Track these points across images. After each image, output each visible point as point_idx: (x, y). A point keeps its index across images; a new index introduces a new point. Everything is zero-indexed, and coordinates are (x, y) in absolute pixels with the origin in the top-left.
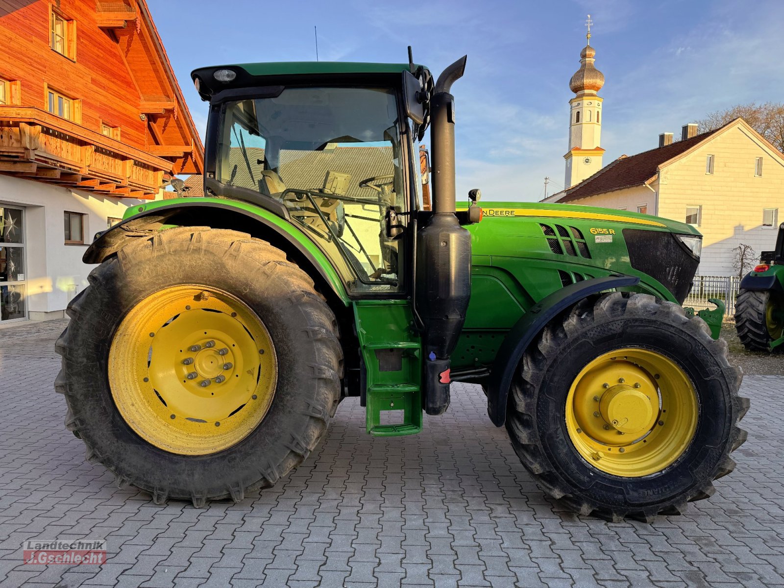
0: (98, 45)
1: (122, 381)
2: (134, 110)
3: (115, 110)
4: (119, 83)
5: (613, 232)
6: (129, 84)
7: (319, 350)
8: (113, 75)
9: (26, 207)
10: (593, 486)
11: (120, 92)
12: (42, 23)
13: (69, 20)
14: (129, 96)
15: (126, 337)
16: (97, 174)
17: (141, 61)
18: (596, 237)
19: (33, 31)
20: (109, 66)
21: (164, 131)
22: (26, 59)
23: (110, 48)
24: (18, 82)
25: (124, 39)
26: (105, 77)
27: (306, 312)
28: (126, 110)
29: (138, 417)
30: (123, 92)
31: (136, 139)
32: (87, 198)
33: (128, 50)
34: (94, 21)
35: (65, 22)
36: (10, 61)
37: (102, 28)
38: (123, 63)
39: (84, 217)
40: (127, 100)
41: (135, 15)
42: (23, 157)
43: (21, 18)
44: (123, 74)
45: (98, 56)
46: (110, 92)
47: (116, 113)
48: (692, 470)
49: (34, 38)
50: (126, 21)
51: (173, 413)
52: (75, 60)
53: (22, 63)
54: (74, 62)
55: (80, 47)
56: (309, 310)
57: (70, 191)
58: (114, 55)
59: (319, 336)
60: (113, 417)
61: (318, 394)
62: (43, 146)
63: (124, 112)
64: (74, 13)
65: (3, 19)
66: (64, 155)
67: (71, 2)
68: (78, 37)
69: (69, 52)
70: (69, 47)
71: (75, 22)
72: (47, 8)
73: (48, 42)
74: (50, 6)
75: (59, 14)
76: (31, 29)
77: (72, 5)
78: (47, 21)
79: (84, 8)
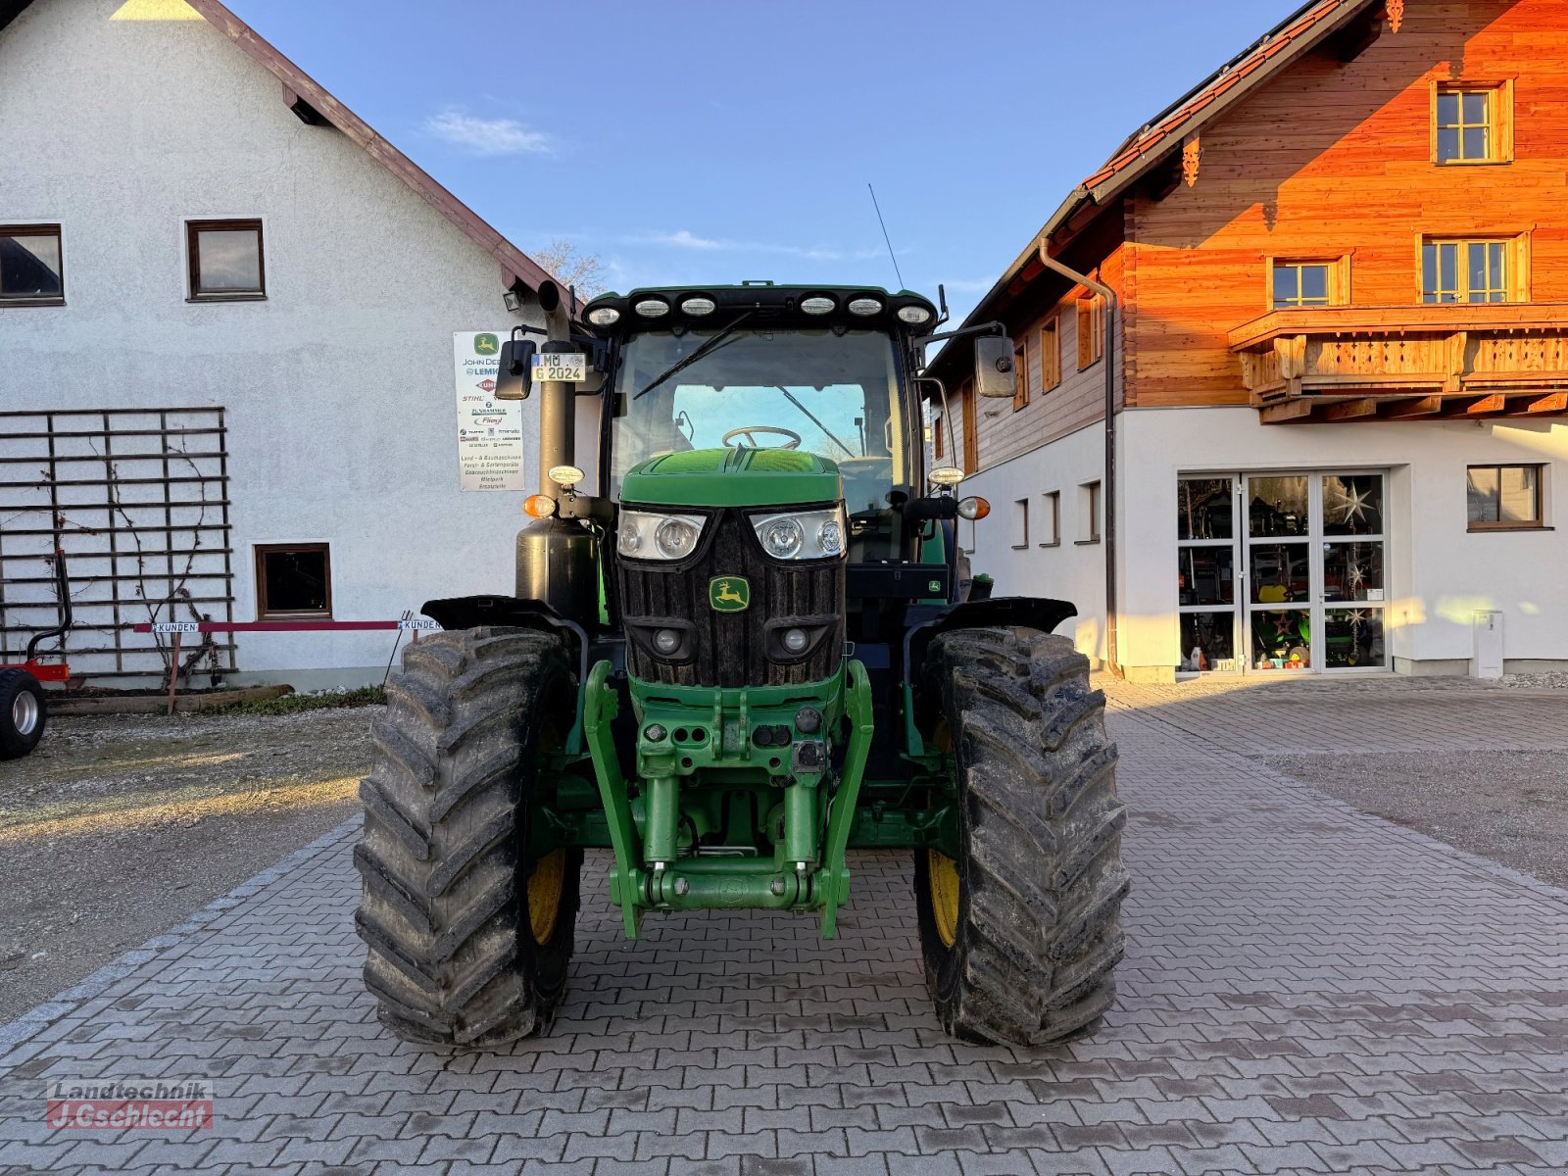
9: (1389, 469)
12: (1412, 128)
13: (1499, 85)
16: (1500, 384)
19: (1388, 154)
22: (1365, 211)
24: (1346, 258)
32: (1549, 431)
35: (1493, 93)
36: (1327, 229)
39: (1545, 468)
42: (1284, 395)
43: (1358, 144)
49: (1388, 165)
52: (1511, 158)
53: (1359, 221)
54: (1509, 163)
55: (1527, 126)
57: (1480, 425)
62: (1333, 364)
64: (1510, 66)
65: (1312, 164)
66: (1392, 367)
67: (1497, 49)
68: (1520, 108)
69: (1500, 148)
70: (1500, 137)
71: (1510, 83)
72: (1426, 94)
73: (1426, 157)
74: (1433, 87)
75: (1466, 87)
76: (1381, 153)
77: (1502, 52)
78: (1425, 118)
79: (1544, 39)
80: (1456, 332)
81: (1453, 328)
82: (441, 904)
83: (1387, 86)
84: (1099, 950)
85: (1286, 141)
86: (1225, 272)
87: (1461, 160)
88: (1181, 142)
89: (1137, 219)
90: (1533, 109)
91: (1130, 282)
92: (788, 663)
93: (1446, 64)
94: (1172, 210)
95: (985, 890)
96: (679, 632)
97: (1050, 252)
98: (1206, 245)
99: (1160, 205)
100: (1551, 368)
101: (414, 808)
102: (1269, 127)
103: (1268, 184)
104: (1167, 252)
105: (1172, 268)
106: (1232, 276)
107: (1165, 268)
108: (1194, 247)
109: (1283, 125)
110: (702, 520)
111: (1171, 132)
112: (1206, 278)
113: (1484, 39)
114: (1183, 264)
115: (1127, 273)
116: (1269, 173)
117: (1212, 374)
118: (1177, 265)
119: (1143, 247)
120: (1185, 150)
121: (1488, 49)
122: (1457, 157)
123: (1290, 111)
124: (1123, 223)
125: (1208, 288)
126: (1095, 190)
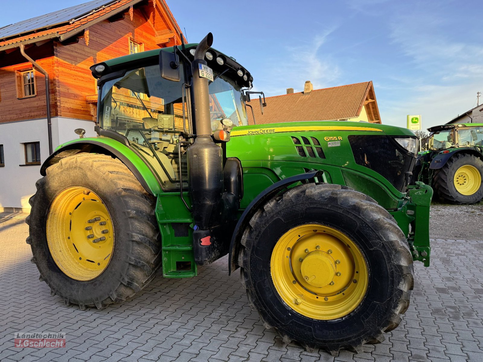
1: (55, 238)
5: (341, 139)
7: (132, 224)
10: (290, 323)
12: (125, 48)
13: (140, 44)
15: (56, 215)
18: (329, 143)
27: (125, 201)
29: (62, 257)
34: (154, 42)
35: (139, 45)
37: (158, 45)
41: (174, 35)
43: (114, 48)
48: (363, 320)
50: (169, 39)
51: (80, 256)
56: (127, 199)
59: (131, 215)
60: (49, 257)
61: (132, 250)
62: (123, 112)
64: (142, 40)
65: (104, 49)
71: (143, 44)
72: (127, 40)
74: (129, 38)
75: (134, 41)
76: (119, 52)
77: (141, 35)
78: (128, 46)
79: (149, 36)
83: (120, 33)
85: (98, 39)
86: (84, 76)
88: (85, 30)
89: (58, 49)
91: (57, 71)
93: (132, 33)
94: (69, 50)
98: (79, 65)
99: (65, 47)
103: (94, 51)
104: (68, 64)
105: (69, 70)
106: (86, 78)
107: (67, 69)
108: (75, 65)
109: (97, 34)
111: (83, 25)
112: (79, 76)
113: (137, 30)
114: (72, 70)
115: (55, 68)
116: (94, 48)
117: (82, 109)
118: (71, 70)
119: (61, 60)
120: (86, 33)
121: (139, 33)
123: (99, 31)
124: (53, 50)
125: (80, 80)
126: (61, 36)
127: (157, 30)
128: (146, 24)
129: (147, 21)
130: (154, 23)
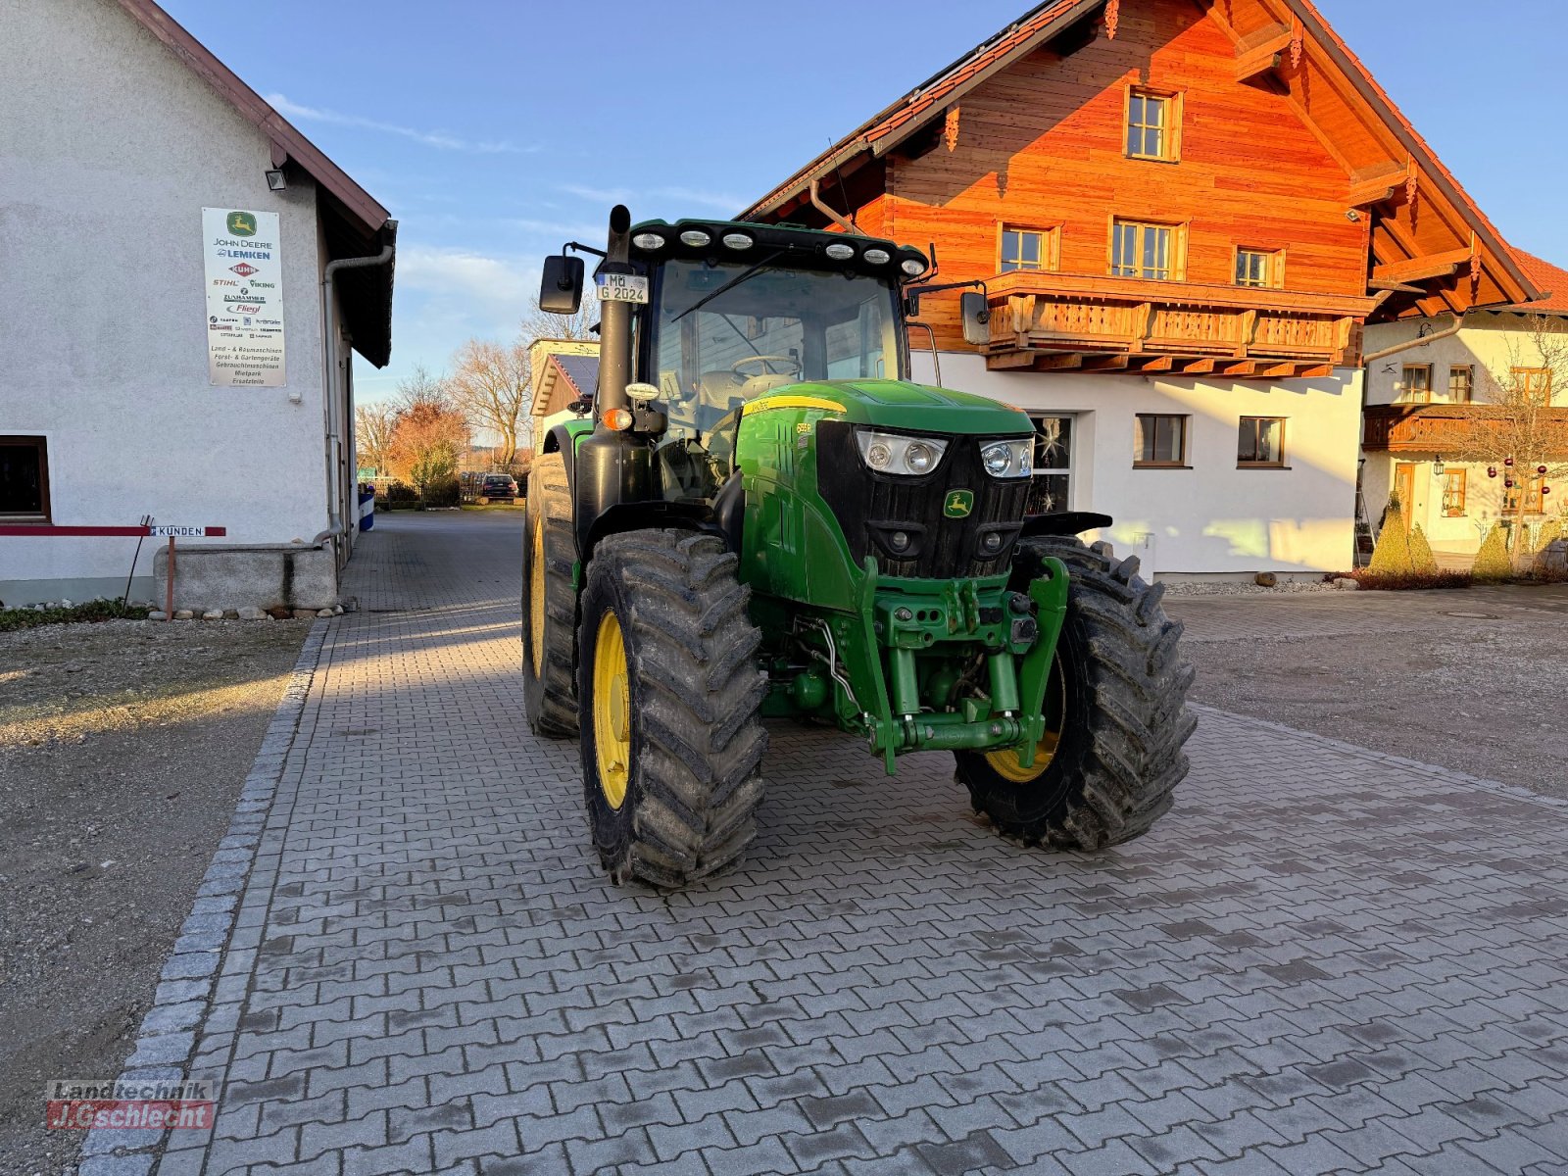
0: (1239, 114)
2: (1334, 206)
3: (1274, 219)
4: (1289, 166)
6: (1317, 161)
8: (1275, 155)
11: (1290, 182)
12: (1110, 123)
13: (1173, 95)
14: (1316, 184)
17: (1333, 111)
19: (1091, 142)
20: (1263, 143)
21: (1414, 228)
22: (1073, 190)
23: (1268, 110)
24: (1057, 230)
25: (1295, 83)
26: (1253, 167)
28: (1305, 212)
30: (1298, 181)
31: (1330, 262)
32: (1193, 388)
33: (1308, 100)
34: (1230, 75)
35: (1167, 101)
36: (1045, 202)
37: (1250, 82)
38: (1303, 127)
39: (1188, 419)
40: (1312, 193)
41: (1292, 34)
42: (1013, 345)
43: (1070, 130)
44: (1303, 146)
45: (1235, 134)
46: (1262, 189)
47: (1276, 225)
49: (1092, 152)
50: (1279, 53)
52: (1178, 159)
53: (1067, 197)
54: (1176, 163)
55: (1191, 133)
57: (1147, 380)
58: (1282, 119)
62: (1052, 322)
63: (1301, 217)
64: (1181, 80)
65: (1035, 143)
66: (1094, 328)
67: (1174, 64)
68: (1187, 118)
69: (1170, 149)
70: (1171, 140)
71: (1181, 94)
72: (1122, 95)
73: (1120, 149)
74: (1127, 89)
75: (1149, 92)
76: (1087, 141)
77: (1177, 67)
78: (1120, 116)
79: (1207, 61)
80: (1142, 302)
81: (1142, 299)
82: (715, 759)
83: (1093, 82)
84: (1172, 768)
85: (1017, 119)
86: (964, 231)
87: (1143, 155)
88: (945, 111)
89: (896, 174)
90: (1196, 119)
91: (889, 232)
92: (985, 559)
93: (1137, 71)
94: (925, 169)
95: (1104, 729)
96: (911, 534)
97: (821, 196)
98: (951, 204)
99: (915, 163)
100: (1204, 338)
101: (689, 680)
102: (1004, 104)
103: (1001, 155)
104: (919, 208)
105: (923, 223)
106: (971, 235)
107: (917, 222)
108: (941, 205)
109: (1015, 105)
110: (944, 444)
111: (938, 99)
112: (951, 235)
113: (1165, 54)
114: (933, 220)
115: (886, 224)
116: (1002, 146)
117: (951, 323)
118: (927, 220)
119: (901, 201)
120: (948, 117)
121: (1167, 63)
122: (1139, 152)
123: (1019, 92)
124: (883, 177)
125: (951, 244)
126: (874, 144)
127: (1242, 34)
128: (1199, 25)
129: (1204, 14)
130: (1230, 14)
